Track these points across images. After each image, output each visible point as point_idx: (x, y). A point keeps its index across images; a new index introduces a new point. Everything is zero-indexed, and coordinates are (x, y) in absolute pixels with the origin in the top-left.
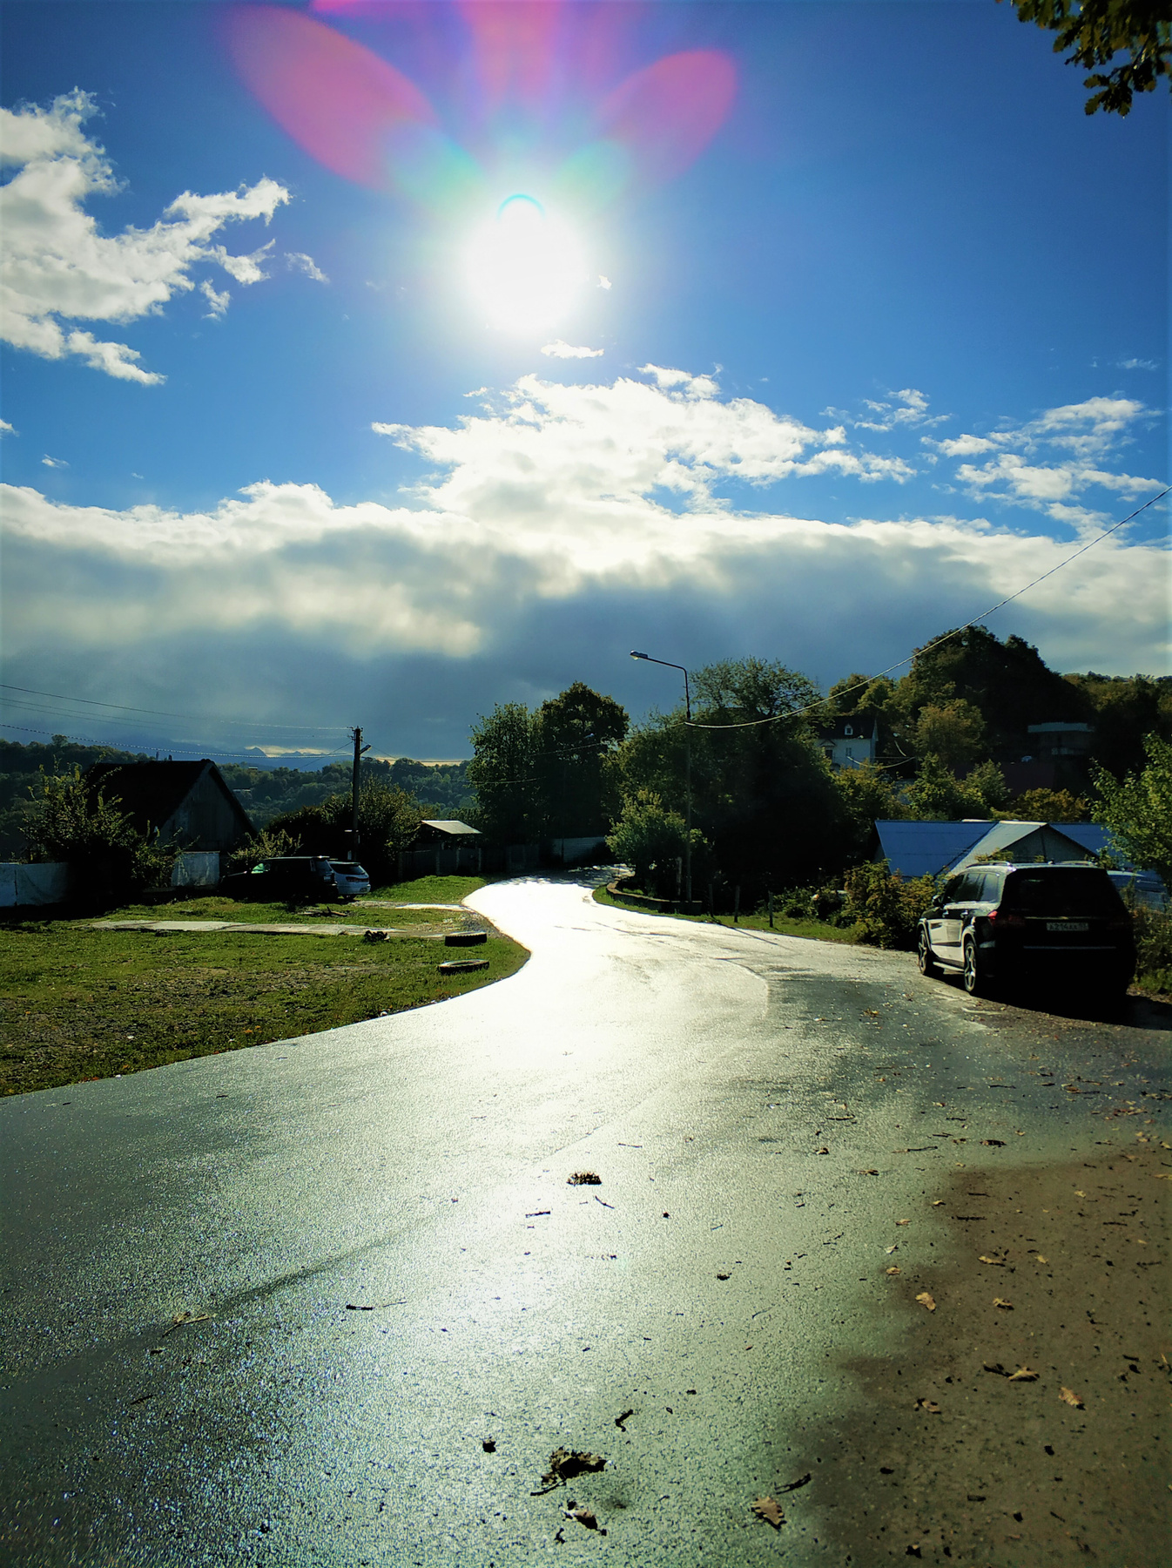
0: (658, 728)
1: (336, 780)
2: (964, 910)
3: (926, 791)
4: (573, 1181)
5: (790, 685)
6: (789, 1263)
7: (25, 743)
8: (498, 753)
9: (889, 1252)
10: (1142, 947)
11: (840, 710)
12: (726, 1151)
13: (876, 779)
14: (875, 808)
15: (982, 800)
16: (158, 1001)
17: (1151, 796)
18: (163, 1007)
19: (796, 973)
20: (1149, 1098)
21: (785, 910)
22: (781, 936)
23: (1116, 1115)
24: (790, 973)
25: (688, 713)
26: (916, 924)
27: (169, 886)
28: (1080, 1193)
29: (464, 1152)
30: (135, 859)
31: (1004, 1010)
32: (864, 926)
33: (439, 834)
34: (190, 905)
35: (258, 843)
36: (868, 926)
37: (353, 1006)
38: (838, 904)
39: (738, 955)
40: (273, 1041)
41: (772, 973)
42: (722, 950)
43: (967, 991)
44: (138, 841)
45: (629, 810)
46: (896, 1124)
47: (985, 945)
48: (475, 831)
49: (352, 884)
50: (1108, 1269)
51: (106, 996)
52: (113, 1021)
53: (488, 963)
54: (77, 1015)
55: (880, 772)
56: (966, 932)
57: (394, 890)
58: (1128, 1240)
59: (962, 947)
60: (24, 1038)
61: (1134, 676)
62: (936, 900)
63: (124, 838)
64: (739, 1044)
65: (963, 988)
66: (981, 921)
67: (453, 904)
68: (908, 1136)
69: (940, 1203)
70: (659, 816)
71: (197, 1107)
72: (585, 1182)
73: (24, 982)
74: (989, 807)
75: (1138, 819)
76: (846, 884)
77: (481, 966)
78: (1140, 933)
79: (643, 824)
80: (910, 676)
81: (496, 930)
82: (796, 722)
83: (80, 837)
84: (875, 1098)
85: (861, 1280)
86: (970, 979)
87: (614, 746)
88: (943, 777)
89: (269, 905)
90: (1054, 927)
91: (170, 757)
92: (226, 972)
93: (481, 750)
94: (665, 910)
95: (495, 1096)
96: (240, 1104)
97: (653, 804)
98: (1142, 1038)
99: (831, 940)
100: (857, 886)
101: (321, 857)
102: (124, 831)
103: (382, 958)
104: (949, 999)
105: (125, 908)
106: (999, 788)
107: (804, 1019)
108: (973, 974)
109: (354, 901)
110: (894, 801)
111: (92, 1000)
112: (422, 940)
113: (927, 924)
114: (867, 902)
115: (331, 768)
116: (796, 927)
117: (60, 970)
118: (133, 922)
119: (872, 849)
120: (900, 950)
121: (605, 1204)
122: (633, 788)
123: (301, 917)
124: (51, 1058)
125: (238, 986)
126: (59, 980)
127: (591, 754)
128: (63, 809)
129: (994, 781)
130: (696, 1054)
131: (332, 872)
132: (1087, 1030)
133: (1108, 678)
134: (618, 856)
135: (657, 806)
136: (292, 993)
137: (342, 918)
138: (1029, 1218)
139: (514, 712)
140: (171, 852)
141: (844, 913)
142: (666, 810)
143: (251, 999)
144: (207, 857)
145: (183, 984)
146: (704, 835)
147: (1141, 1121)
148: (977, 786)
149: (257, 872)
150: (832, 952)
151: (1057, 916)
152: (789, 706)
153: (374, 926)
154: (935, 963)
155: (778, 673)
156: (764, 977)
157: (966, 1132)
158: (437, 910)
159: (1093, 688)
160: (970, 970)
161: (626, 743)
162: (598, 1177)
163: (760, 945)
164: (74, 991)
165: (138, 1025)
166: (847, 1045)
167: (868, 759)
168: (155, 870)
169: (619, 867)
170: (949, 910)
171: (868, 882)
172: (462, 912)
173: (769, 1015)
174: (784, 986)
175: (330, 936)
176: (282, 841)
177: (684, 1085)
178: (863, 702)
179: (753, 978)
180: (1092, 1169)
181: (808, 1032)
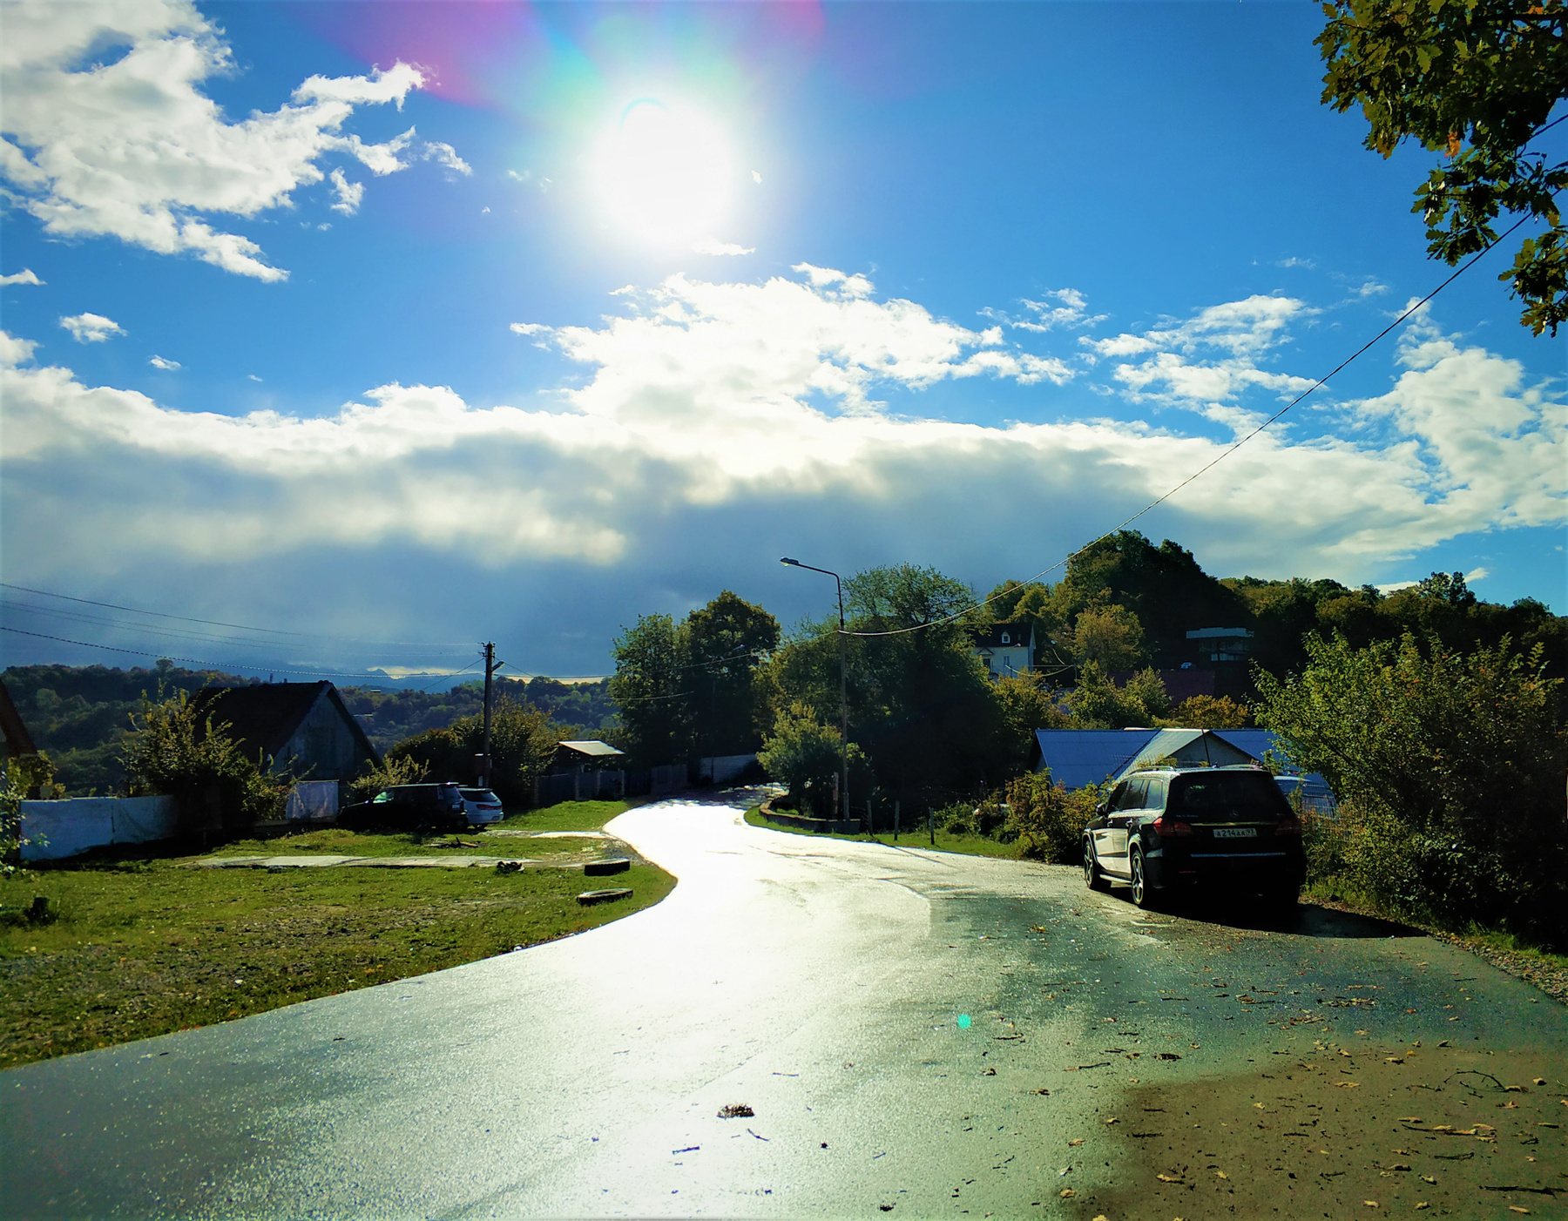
0: (811, 639)
1: (466, 702)
2: (1128, 819)
3: (1086, 700)
4: (723, 1114)
5: (944, 592)
6: (957, 1190)
7: (126, 668)
8: (642, 667)
9: (1063, 1174)
10: (1311, 854)
11: (998, 619)
12: (888, 1076)
13: (1035, 688)
14: (1035, 717)
15: (1142, 708)
16: (271, 942)
17: (1313, 696)
18: (277, 948)
19: (959, 890)
20: (1324, 1006)
21: (947, 826)
22: (943, 853)
23: (1293, 1024)
24: (953, 891)
25: (842, 621)
26: (1081, 836)
27: (284, 818)
28: (1259, 1105)
29: (605, 1088)
30: (247, 790)
31: (1174, 922)
32: (1029, 840)
33: (578, 756)
34: (306, 839)
35: (380, 771)
36: (1032, 839)
37: (486, 941)
38: (1001, 818)
39: (898, 874)
40: (396, 979)
41: (934, 892)
42: (882, 870)
43: (1136, 904)
44: (250, 770)
45: (782, 724)
46: (1067, 1041)
47: (1152, 855)
48: (618, 752)
49: (483, 812)
50: (1291, 1182)
51: (212, 939)
52: (219, 965)
53: (632, 892)
54: (179, 959)
55: (1040, 681)
56: (1131, 842)
57: (530, 817)
58: (1310, 1151)
59: (1129, 858)
60: (118, 986)
61: (1291, 580)
62: (1100, 808)
63: (234, 767)
64: (900, 966)
65: (1132, 901)
66: (1147, 830)
67: (592, 831)
68: (1079, 1054)
69: (1114, 1121)
70: (814, 730)
71: (312, 1052)
72: (737, 1115)
73: (119, 926)
74: (1150, 715)
75: (1302, 720)
76: (1008, 796)
77: (624, 895)
78: (1308, 840)
79: (797, 739)
80: (1066, 582)
81: (640, 857)
82: (951, 630)
83: (186, 768)
84: (1044, 1015)
85: (1033, 1204)
86: (1138, 891)
87: (765, 657)
88: (1103, 685)
89: (392, 837)
90: (1222, 834)
91: (285, 680)
92: (345, 909)
93: (623, 665)
94: (822, 829)
95: (640, 1029)
96: (359, 1047)
97: (807, 717)
98: (1316, 946)
99: (994, 856)
100: (1019, 799)
101: (449, 783)
102: (234, 759)
103: (517, 891)
104: (1117, 913)
105: (235, 844)
106: (1160, 696)
107: (969, 937)
108: (1141, 885)
109: (485, 831)
110: (1054, 710)
111: (197, 943)
112: (560, 870)
113: (1092, 835)
114: (1030, 814)
115: (461, 689)
116: (958, 843)
117: (160, 912)
118: (243, 858)
119: (1034, 760)
120: (1066, 864)
121: (758, 1137)
122: (787, 701)
123: (427, 849)
124: (148, 1007)
125: (359, 924)
126: (159, 923)
127: (741, 667)
128: (167, 737)
129: (1154, 689)
130: (855, 977)
131: (462, 799)
132: (1260, 940)
133: (1264, 582)
134: (771, 774)
135: (812, 720)
136: (417, 930)
137: (472, 849)
138: (1206, 1132)
139: (659, 624)
140: (285, 781)
141: (1007, 828)
142: (821, 724)
143: (372, 937)
144: (325, 787)
145: (297, 923)
146: (861, 750)
147: (1318, 1030)
148: (1138, 694)
149: (379, 801)
150: (996, 869)
151: (1223, 822)
152: (945, 614)
153: (507, 857)
154: (1102, 876)
155: (932, 579)
156: (926, 896)
157: (1140, 1047)
158: (576, 838)
159: (1250, 593)
160: (1138, 882)
161: (778, 654)
162: (750, 1109)
163: (922, 863)
164: (176, 934)
165: (248, 968)
166: (1014, 962)
167: (1026, 666)
168: (269, 801)
169: (772, 786)
170: (1114, 819)
171: (1030, 795)
172: (603, 839)
173: (932, 934)
174: (947, 905)
175: (459, 868)
176: (407, 767)
177: (843, 1010)
178: (1019, 610)
179: (914, 897)
180: (1269, 1079)
181: (973, 950)
